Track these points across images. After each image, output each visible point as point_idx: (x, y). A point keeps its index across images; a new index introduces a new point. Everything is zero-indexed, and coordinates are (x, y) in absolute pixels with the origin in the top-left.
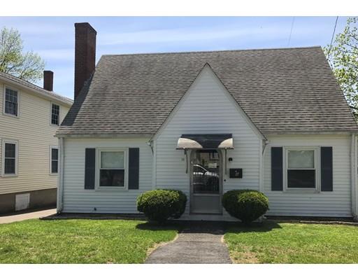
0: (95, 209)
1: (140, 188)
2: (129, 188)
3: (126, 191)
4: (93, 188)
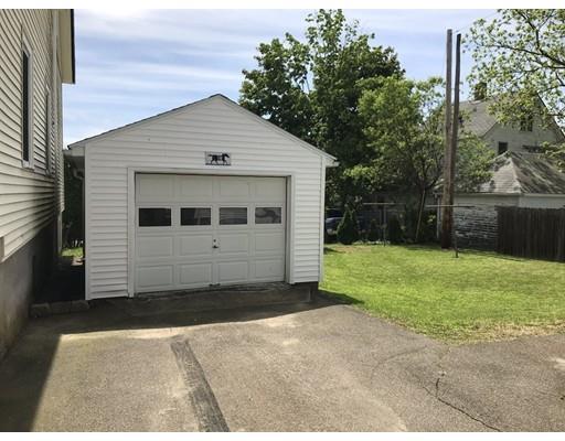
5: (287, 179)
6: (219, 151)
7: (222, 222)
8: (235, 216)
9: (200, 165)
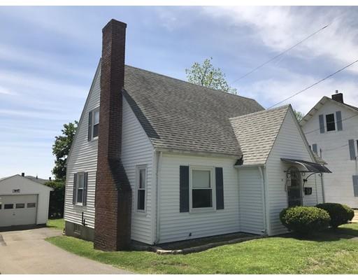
0: (190, 235)
1: (225, 207)
2: (217, 209)
3: (215, 212)
4: (188, 211)
5: (38, 195)
6: (17, 189)
7: (17, 207)
8: (20, 206)
9: (11, 193)
